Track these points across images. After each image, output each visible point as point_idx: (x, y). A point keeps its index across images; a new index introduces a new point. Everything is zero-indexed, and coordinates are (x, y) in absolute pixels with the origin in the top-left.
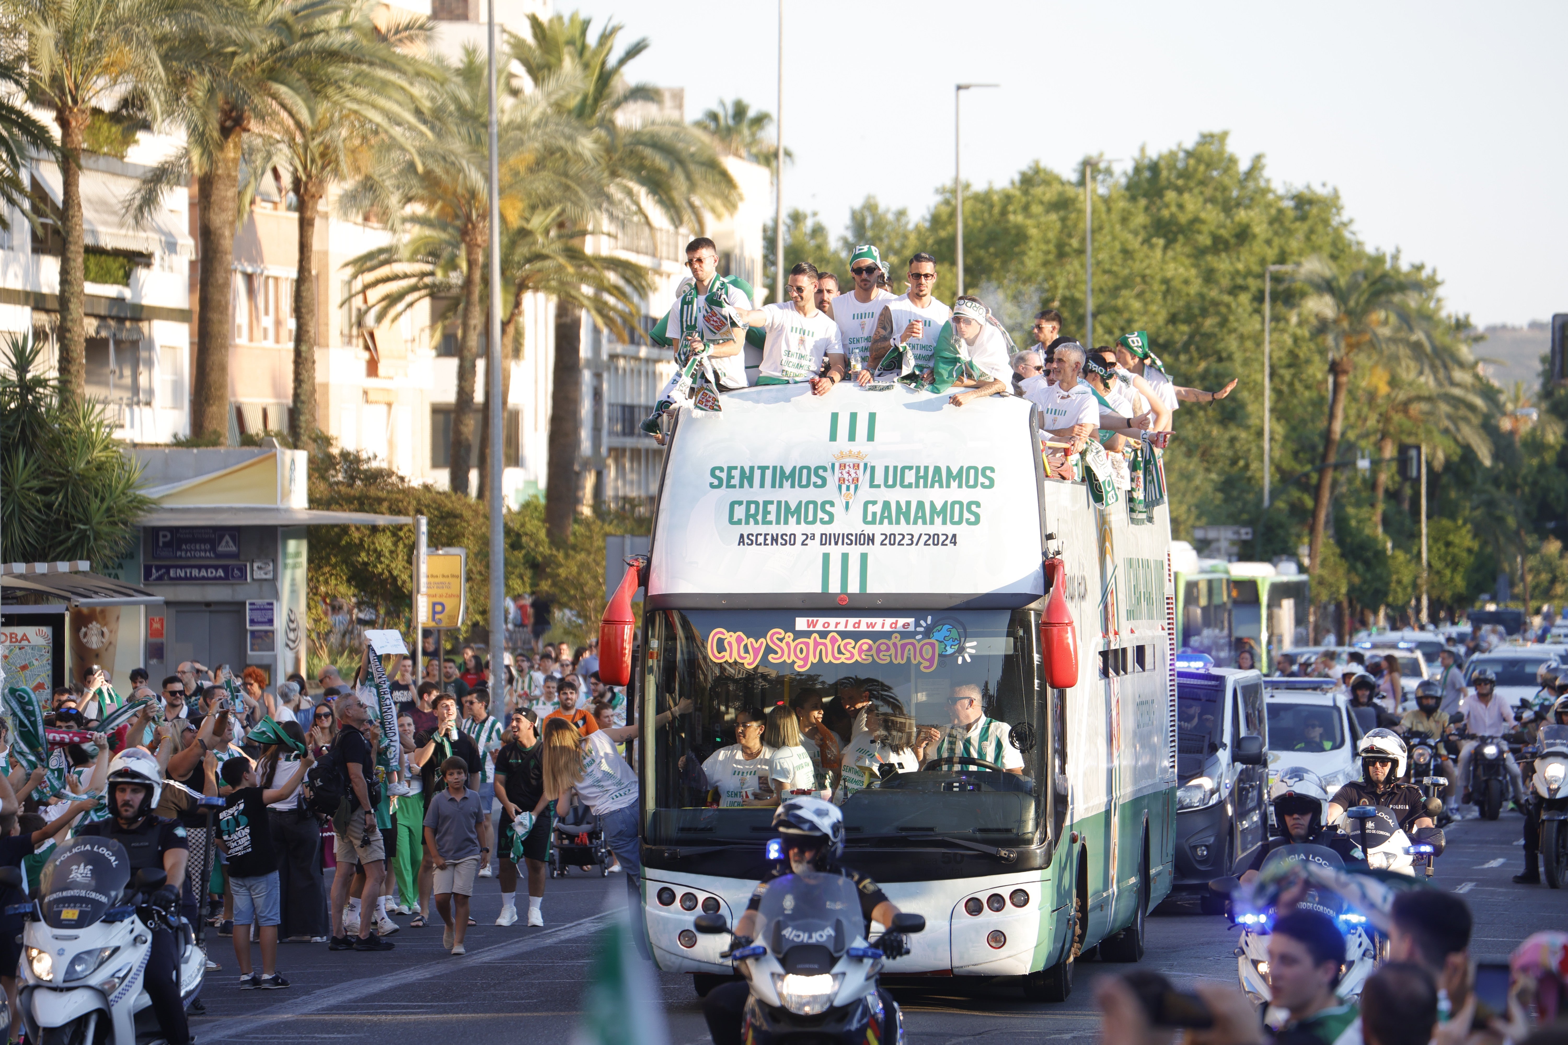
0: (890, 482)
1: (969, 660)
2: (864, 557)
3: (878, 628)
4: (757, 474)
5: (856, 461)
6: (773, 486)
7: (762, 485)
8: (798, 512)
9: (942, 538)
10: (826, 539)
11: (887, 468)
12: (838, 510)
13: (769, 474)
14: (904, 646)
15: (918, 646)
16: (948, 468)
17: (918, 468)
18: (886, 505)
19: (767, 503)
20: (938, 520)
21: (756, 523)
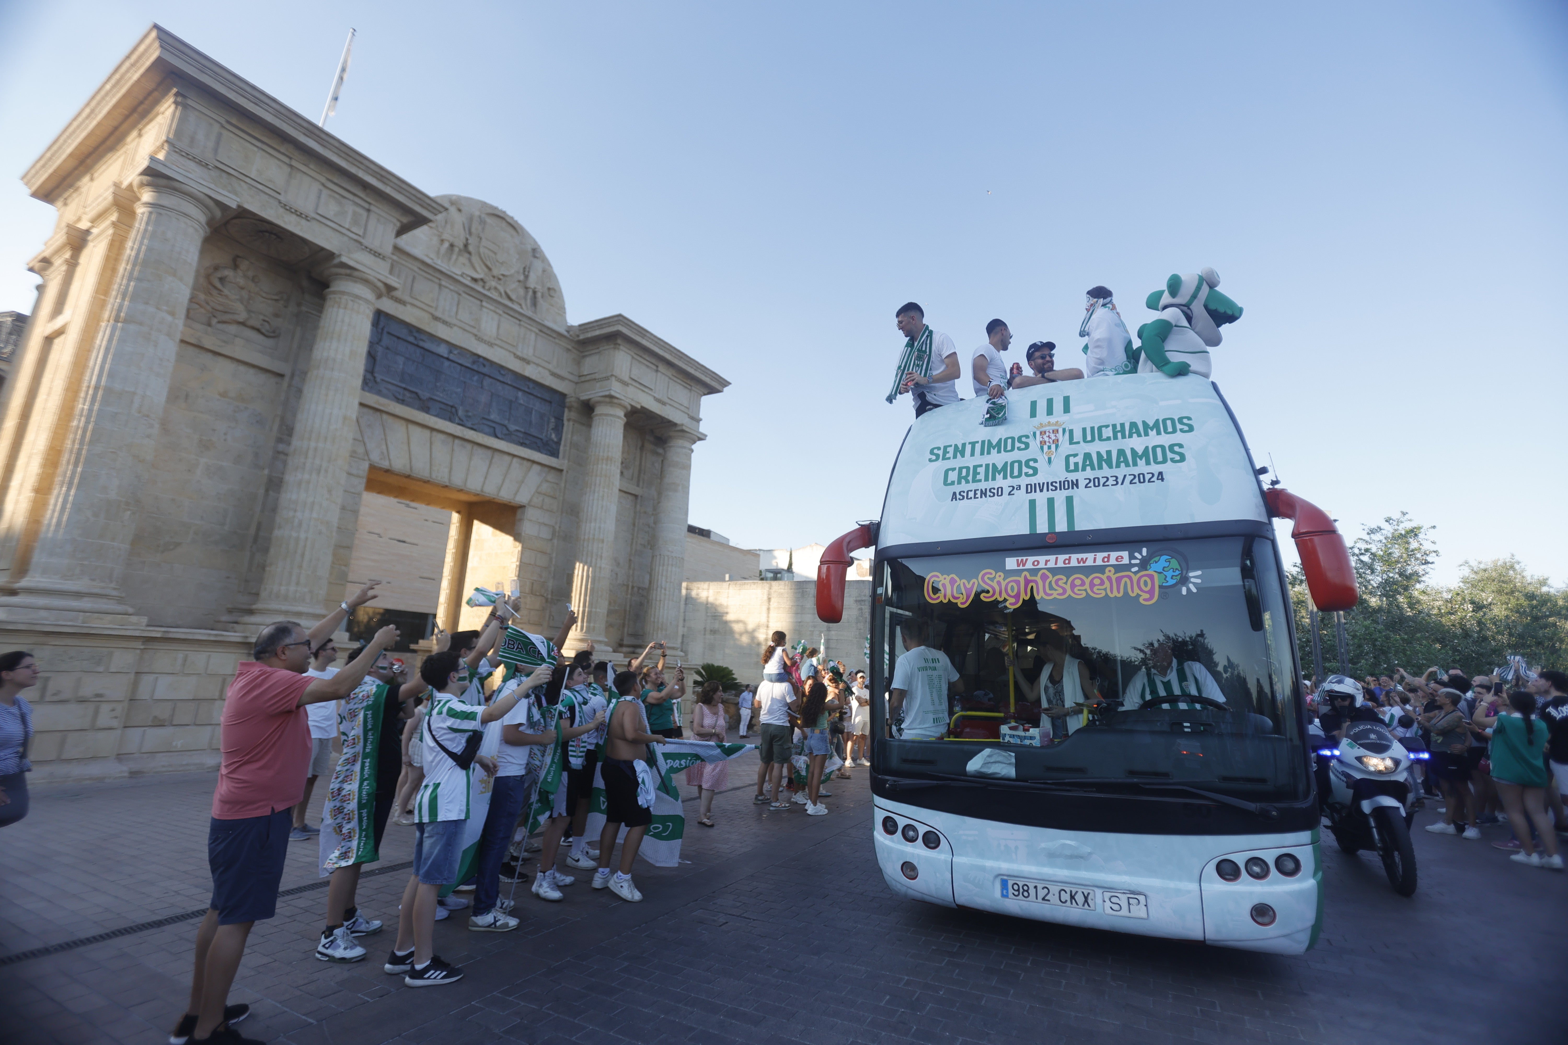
0: (1089, 438)
1: (1194, 590)
2: (1069, 500)
3: (1090, 562)
4: (968, 448)
5: (1055, 428)
6: (982, 453)
7: (972, 454)
8: (1005, 470)
9: (1148, 477)
10: (1030, 489)
11: (1084, 430)
12: (1042, 465)
13: (978, 447)
14: (1119, 580)
15: (1135, 578)
16: (1144, 423)
17: (1114, 426)
18: (1087, 456)
19: (975, 467)
20: (1141, 463)
21: (967, 482)
